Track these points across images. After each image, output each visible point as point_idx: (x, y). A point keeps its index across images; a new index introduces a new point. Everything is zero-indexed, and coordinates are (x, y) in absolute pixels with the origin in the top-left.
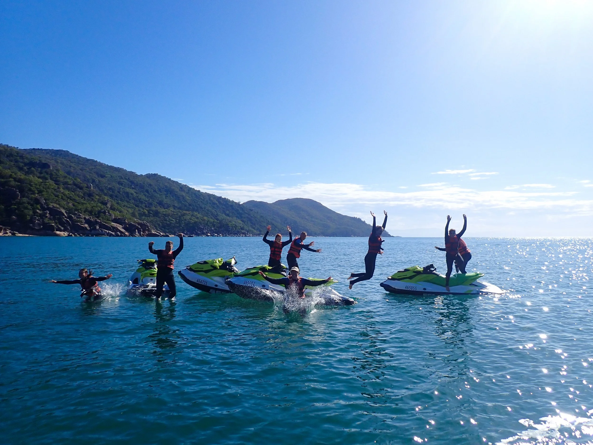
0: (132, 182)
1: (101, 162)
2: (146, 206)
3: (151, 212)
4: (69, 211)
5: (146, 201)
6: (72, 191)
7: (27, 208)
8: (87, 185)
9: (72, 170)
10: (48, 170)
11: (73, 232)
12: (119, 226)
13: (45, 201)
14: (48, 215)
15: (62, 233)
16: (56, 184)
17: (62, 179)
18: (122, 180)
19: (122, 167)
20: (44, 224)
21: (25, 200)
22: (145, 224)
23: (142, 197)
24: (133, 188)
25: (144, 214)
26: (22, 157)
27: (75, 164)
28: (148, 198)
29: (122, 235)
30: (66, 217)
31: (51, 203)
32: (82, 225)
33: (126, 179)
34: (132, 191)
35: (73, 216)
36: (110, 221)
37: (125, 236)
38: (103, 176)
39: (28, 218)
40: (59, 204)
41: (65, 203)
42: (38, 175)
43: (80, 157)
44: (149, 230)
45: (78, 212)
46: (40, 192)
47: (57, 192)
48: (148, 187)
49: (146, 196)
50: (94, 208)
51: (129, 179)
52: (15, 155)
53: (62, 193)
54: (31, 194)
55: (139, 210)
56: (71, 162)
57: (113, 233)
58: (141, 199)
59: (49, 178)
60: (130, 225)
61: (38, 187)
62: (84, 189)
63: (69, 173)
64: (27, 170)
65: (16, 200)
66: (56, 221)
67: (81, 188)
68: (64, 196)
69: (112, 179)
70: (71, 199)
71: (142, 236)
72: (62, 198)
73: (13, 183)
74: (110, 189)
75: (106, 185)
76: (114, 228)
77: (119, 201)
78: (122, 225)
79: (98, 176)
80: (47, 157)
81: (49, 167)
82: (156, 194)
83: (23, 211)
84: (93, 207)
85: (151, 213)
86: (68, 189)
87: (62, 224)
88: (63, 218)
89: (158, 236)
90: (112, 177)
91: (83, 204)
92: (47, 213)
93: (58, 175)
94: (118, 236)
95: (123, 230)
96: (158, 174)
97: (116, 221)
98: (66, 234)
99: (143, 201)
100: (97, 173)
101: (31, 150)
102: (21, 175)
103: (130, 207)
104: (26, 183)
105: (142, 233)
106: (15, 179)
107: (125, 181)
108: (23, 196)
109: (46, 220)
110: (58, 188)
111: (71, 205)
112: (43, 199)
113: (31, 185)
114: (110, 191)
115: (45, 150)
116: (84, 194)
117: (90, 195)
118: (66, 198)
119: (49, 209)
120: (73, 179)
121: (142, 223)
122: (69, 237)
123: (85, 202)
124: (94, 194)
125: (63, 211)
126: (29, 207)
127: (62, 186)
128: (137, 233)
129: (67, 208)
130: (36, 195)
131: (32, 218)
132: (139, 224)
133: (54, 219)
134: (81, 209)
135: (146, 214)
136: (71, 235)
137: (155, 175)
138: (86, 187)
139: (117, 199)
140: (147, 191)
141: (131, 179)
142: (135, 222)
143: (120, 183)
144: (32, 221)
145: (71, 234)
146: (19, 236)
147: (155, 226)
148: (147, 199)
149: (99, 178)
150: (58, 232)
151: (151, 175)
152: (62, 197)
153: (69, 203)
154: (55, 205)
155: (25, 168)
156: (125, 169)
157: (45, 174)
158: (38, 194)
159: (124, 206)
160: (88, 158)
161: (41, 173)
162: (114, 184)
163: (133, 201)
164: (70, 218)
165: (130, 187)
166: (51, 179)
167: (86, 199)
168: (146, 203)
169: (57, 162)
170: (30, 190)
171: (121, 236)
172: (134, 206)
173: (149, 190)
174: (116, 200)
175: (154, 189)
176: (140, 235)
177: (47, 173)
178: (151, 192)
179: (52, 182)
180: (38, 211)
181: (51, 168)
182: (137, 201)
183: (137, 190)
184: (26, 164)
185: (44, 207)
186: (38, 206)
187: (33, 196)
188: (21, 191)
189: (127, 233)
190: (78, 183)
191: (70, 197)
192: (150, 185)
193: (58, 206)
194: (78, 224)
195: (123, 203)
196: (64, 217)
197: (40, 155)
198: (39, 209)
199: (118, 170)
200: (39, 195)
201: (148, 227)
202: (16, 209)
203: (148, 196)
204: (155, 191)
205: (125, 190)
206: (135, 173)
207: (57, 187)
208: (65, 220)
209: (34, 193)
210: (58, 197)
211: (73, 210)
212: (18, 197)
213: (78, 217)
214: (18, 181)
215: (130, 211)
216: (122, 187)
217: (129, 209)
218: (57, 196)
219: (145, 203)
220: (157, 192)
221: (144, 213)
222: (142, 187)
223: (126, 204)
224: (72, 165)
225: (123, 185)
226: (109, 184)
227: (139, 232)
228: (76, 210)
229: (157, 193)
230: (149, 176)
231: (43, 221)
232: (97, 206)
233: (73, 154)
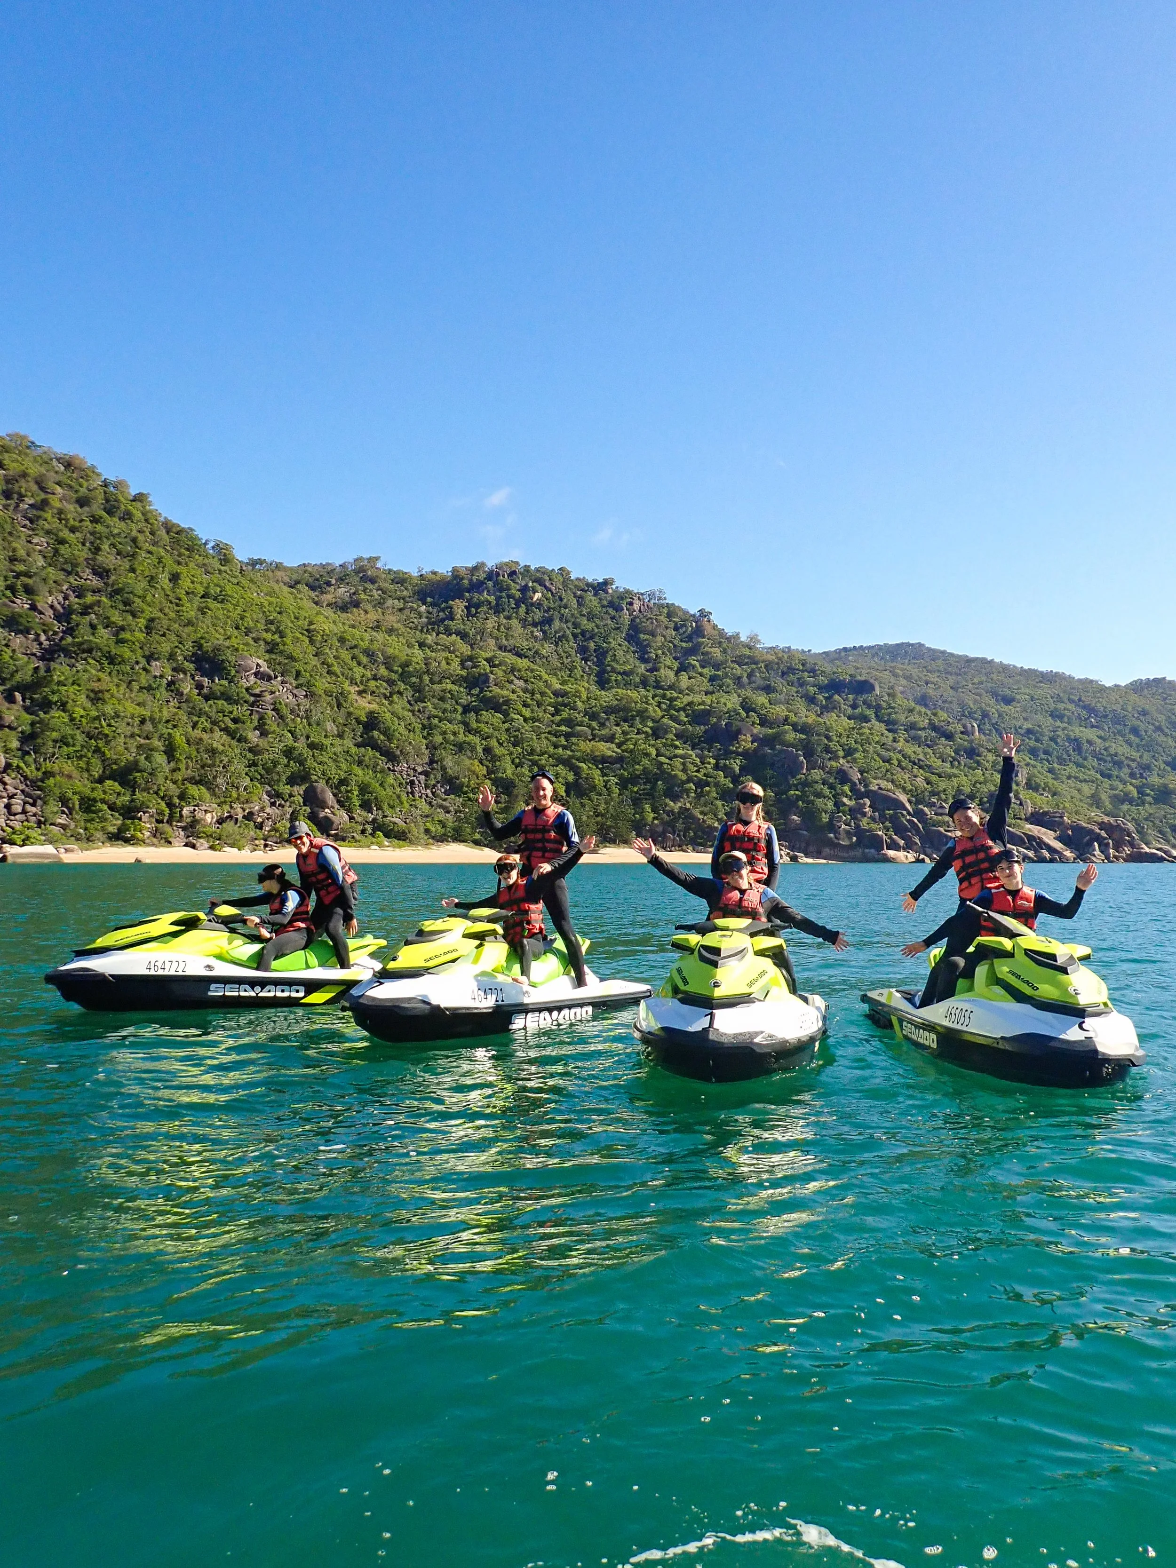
0: (1091, 710)
1: (1005, 662)
2: (1132, 775)
3: (1148, 791)
4: (918, 799)
5: (1134, 760)
6: (929, 746)
7: (819, 795)
8: (964, 726)
9: (931, 692)
10: (870, 697)
11: (928, 851)
12: (1045, 834)
13: (861, 774)
14: (867, 809)
15: (900, 855)
16: (889, 730)
17: (902, 718)
18: (1061, 706)
19: (1060, 671)
20: (859, 832)
21: (817, 774)
22: (1119, 825)
23: (1120, 748)
24: (1093, 726)
25: (1126, 798)
26: (813, 672)
27: (937, 674)
28: (1138, 751)
29: (1056, 857)
30: (909, 813)
31: (875, 778)
32: (949, 834)
33: (1071, 701)
34: (1090, 734)
35: (925, 809)
36: (1021, 819)
37: (1063, 860)
38: (1008, 701)
39: (825, 818)
40: (893, 782)
41: (906, 777)
42: (849, 711)
43: (952, 655)
44: (1132, 845)
45: (940, 799)
46: (849, 752)
47: (889, 750)
48: (1138, 719)
49: (1130, 745)
50: (978, 785)
51: (1080, 700)
52: (798, 670)
53: (900, 752)
54: (830, 759)
55: (1112, 788)
56: (928, 671)
57: (1031, 854)
58: (1116, 754)
59: (873, 716)
60: (1077, 829)
61: (844, 740)
62: (958, 736)
63: (923, 701)
64: (824, 702)
65: (798, 777)
66: (888, 824)
67: (949, 736)
68: (905, 758)
69: (1034, 706)
70: (921, 767)
71: (1112, 862)
72: (899, 765)
73: (791, 736)
74: (1029, 731)
75: (1018, 724)
76: (1031, 838)
77: (1055, 765)
78: (1055, 831)
79: (997, 700)
80: (873, 664)
81: (872, 688)
82: (1161, 738)
83: (812, 802)
84: (976, 782)
85: (1148, 795)
86: (916, 739)
87: (900, 830)
88: (903, 815)
89: (1161, 860)
90: (1032, 699)
91: (949, 777)
92: (865, 804)
93: (893, 708)
94: (1042, 860)
95: (1057, 845)
96: (1168, 678)
97: (1037, 819)
98: (911, 856)
99: (1123, 758)
100: (994, 694)
101: (840, 652)
102: (807, 715)
103: (1085, 781)
104: (819, 735)
105: (1111, 851)
106: (795, 727)
107: (1071, 706)
108: (812, 766)
109: (864, 823)
110: (894, 740)
111: (920, 782)
112: (856, 769)
113: (828, 738)
114: (1030, 739)
115: (869, 648)
116: (957, 752)
117: (972, 753)
118: (910, 765)
119: (868, 794)
120: (929, 713)
121: (1110, 824)
122: (918, 864)
123: (955, 771)
124: (981, 749)
125: (903, 798)
126: (827, 791)
127: (902, 735)
128: (1097, 852)
129: (911, 790)
130: (841, 761)
131: (831, 819)
132: (1102, 826)
133: (883, 819)
134: (945, 790)
135: (1133, 797)
136: (923, 861)
137: (1158, 682)
138: (962, 733)
139: (1048, 760)
140: (1135, 731)
141: (1087, 700)
142: (1090, 821)
143: (1056, 715)
144: (832, 827)
145: (922, 856)
146: (807, 864)
147: (1160, 832)
148: (1135, 755)
149: (999, 704)
150: (891, 853)
151: (1146, 684)
152: (899, 761)
153: (916, 776)
154: (884, 784)
155: (820, 697)
156: (1067, 673)
157: (864, 707)
158: (844, 758)
159: (1069, 778)
160: (972, 655)
161: (854, 706)
162: (1039, 717)
163: (1095, 763)
164: (919, 814)
165: (1084, 722)
166: (879, 719)
167: (963, 763)
168: (1134, 765)
169: (895, 675)
170: (827, 750)
171: (1052, 861)
172: (1099, 776)
173: (1142, 726)
174: (1045, 762)
175: (1157, 724)
176: (1107, 857)
177: (869, 707)
178: (1146, 732)
179: (880, 727)
180: (845, 800)
181: (878, 691)
182: (1105, 761)
183: (1103, 730)
184: (821, 688)
185: (859, 790)
186: (846, 788)
187: (834, 764)
188: (809, 753)
189: (1068, 853)
190: (943, 724)
191: (919, 760)
192: (1144, 713)
193: (890, 786)
194: (939, 831)
195: (1065, 770)
196: (905, 812)
197: (858, 662)
198: (847, 796)
199: (1050, 678)
200: (848, 762)
201: (1129, 835)
202: (798, 798)
203: (1138, 746)
204: (1159, 729)
205: (1071, 733)
206: (1097, 682)
207: (891, 738)
208: (908, 821)
209: (835, 758)
210: (891, 764)
211: (927, 794)
212: (803, 768)
213: (940, 811)
214: (801, 731)
215: (1088, 790)
216: (1063, 725)
217: (1083, 784)
218: (888, 761)
219: (1128, 766)
220: (1167, 730)
221: (1126, 794)
222: (1118, 720)
223: (1072, 769)
224: (933, 678)
225: (1066, 719)
226: (1025, 719)
227: (1104, 848)
228: (933, 793)
229: (1166, 735)
230: (1138, 687)
231: (857, 826)
232: (985, 782)
233: (934, 650)
